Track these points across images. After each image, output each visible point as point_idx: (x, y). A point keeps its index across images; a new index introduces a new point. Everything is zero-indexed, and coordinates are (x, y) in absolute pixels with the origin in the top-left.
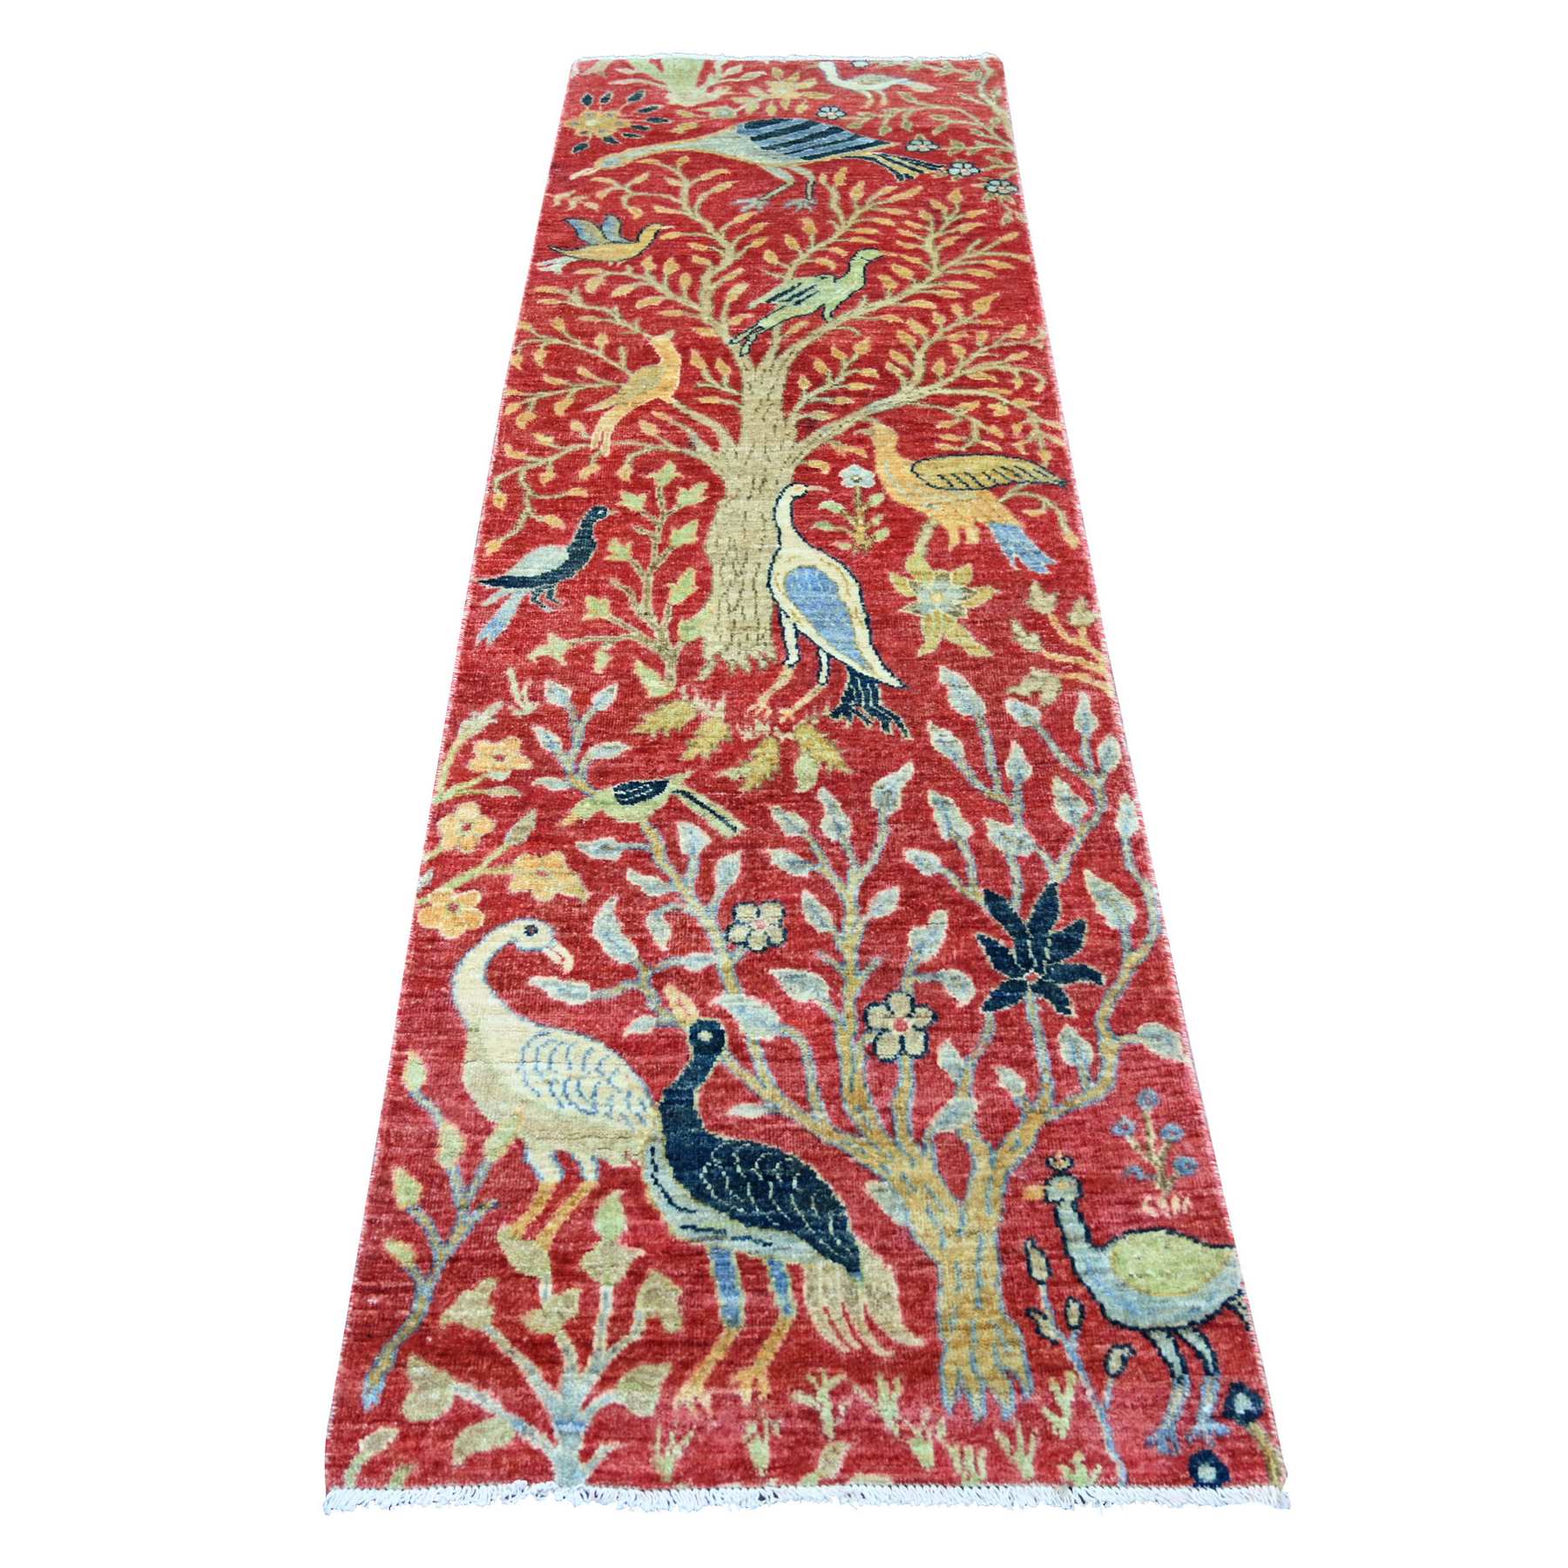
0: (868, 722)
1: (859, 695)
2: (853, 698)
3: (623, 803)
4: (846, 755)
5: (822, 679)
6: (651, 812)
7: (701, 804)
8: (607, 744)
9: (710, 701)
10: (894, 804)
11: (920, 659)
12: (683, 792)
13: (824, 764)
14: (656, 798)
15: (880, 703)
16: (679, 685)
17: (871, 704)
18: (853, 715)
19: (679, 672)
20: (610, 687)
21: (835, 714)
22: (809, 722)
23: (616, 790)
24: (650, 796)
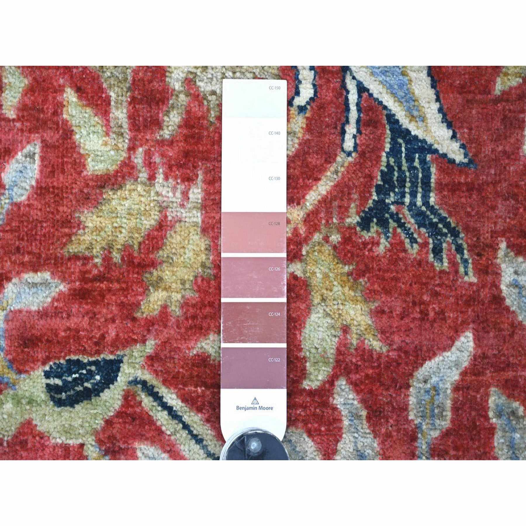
0: (413, 240)
1: (402, 181)
2: (392, 188)
3: (59, 403)
4: (378, 313)
5: (349, 144)
6: (99, 423)
7: (169, 409)
8: (29, 277)
9: (181, 187)
10: (441, 416)
11: (497, 100)
12: (144, 383)
13: (346, 329)
14: (106, 395)
15: (433, 199)
16: (132, 149)
17: (419, 201)
18: (392, 224)
19: (132, 117)
20: (29, 148)
21: (365, 224)
22: (326, 239)
23: (47, 375)
24: (97, 390)
